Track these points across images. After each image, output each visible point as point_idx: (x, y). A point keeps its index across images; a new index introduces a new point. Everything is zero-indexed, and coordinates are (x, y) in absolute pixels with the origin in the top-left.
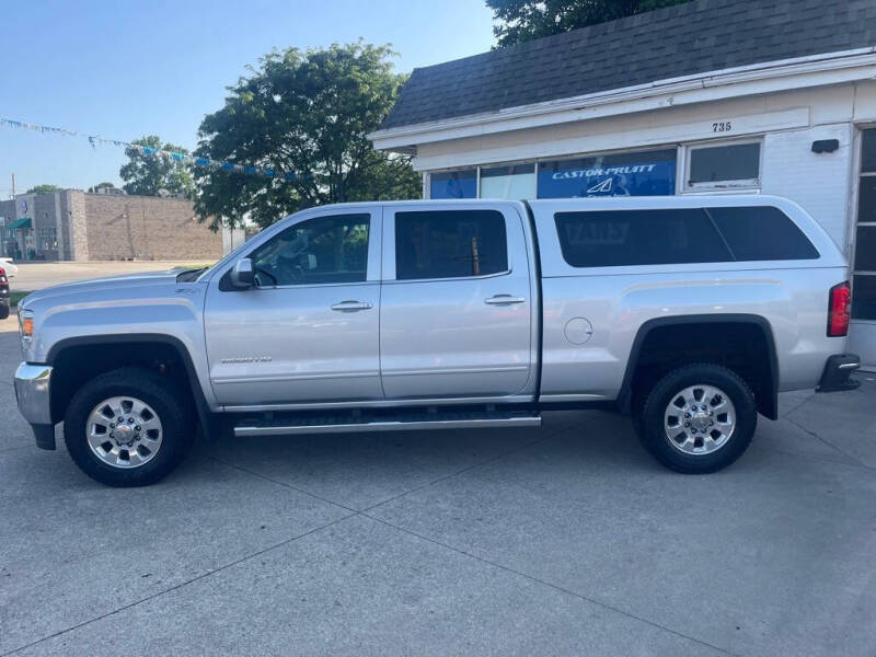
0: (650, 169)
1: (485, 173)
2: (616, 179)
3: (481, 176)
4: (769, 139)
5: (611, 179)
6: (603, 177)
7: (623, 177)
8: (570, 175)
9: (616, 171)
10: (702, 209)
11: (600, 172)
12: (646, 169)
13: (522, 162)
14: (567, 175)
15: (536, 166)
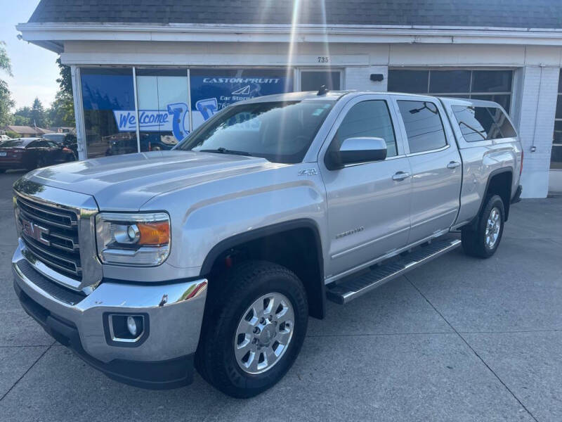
0: (276, 82)
1: (139, 73)
2: (253, 86)
3: (136, 75)
4: (348, 70)
5: (249, 86)
6: (244, 85)
7: (258, 86)
8: (218, 80)
9: (253, 80)
10: (485, 108)
11: (241, 81)
12: (274, 81)
13: (176, 67)
14: (215, 81)
15: (188, 70)
